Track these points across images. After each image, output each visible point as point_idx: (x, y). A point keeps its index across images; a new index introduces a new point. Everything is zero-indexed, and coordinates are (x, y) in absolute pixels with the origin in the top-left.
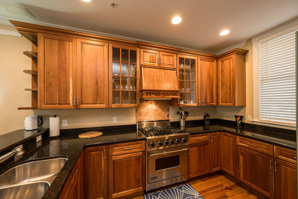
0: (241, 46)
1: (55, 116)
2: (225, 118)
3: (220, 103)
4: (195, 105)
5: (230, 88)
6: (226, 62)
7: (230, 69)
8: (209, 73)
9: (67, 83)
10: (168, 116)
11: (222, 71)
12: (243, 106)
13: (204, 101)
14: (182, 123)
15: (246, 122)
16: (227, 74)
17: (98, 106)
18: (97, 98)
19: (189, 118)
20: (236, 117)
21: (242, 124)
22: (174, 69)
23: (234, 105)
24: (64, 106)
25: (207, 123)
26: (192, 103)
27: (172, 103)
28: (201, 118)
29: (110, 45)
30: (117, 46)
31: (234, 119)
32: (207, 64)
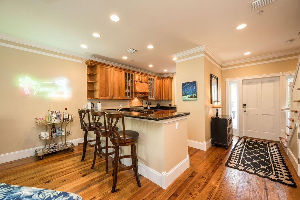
0: (171, 76)
1: (99, 103)
2: (165, 106)
3: (163, 99)
4: (154, 99)
5: (167, 92)
6: (166, 81)
7: (167, 84)
8: (159, 85)
9: (108, 88)
10: (142, 105)
11: (164, 84)
12: (171, 100)
13: (157, 98)
14: (149, 108)
15: (172, 106)
16: (166, 86)
17: (119, 98)
18: (119, 95)
19: (151, 106)
20: (169, 104)
21: (171, 107)
22: (147, 83)
23: (168, 99)
24: (107, 98)
25: (158, 108)
26: (153, 98)
27: (145, 98)
28: (156, 106)
29: (124, 71)
30: (126, 72)
31: (168, 106)
32: (159, 81)
